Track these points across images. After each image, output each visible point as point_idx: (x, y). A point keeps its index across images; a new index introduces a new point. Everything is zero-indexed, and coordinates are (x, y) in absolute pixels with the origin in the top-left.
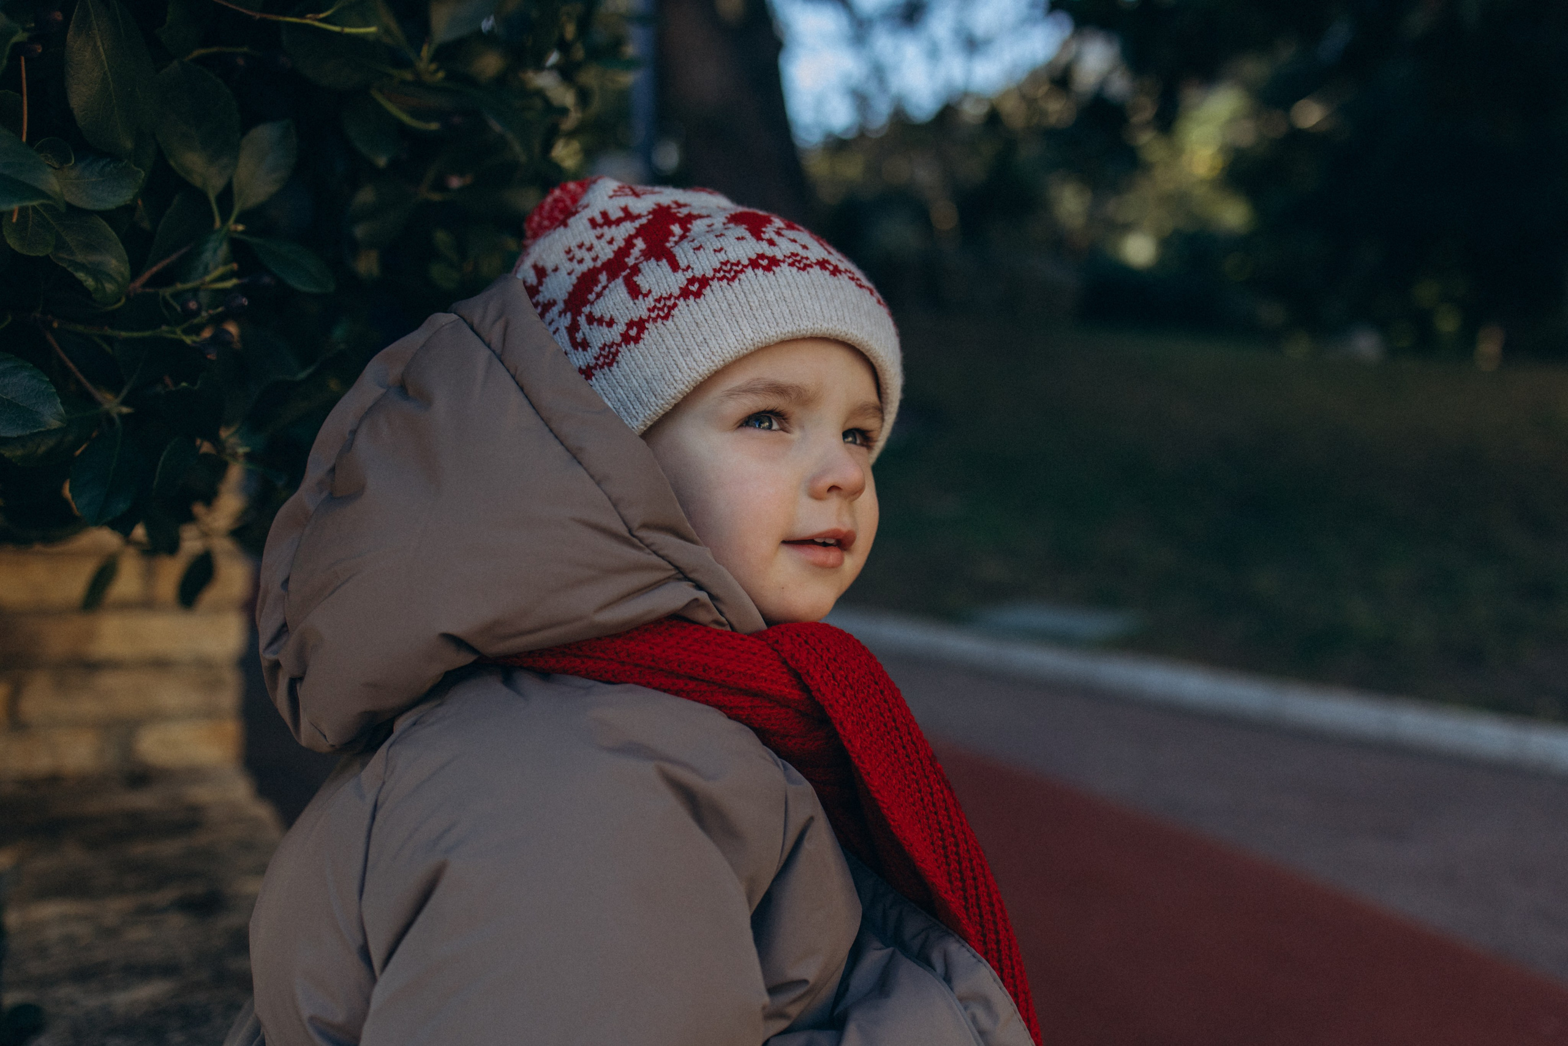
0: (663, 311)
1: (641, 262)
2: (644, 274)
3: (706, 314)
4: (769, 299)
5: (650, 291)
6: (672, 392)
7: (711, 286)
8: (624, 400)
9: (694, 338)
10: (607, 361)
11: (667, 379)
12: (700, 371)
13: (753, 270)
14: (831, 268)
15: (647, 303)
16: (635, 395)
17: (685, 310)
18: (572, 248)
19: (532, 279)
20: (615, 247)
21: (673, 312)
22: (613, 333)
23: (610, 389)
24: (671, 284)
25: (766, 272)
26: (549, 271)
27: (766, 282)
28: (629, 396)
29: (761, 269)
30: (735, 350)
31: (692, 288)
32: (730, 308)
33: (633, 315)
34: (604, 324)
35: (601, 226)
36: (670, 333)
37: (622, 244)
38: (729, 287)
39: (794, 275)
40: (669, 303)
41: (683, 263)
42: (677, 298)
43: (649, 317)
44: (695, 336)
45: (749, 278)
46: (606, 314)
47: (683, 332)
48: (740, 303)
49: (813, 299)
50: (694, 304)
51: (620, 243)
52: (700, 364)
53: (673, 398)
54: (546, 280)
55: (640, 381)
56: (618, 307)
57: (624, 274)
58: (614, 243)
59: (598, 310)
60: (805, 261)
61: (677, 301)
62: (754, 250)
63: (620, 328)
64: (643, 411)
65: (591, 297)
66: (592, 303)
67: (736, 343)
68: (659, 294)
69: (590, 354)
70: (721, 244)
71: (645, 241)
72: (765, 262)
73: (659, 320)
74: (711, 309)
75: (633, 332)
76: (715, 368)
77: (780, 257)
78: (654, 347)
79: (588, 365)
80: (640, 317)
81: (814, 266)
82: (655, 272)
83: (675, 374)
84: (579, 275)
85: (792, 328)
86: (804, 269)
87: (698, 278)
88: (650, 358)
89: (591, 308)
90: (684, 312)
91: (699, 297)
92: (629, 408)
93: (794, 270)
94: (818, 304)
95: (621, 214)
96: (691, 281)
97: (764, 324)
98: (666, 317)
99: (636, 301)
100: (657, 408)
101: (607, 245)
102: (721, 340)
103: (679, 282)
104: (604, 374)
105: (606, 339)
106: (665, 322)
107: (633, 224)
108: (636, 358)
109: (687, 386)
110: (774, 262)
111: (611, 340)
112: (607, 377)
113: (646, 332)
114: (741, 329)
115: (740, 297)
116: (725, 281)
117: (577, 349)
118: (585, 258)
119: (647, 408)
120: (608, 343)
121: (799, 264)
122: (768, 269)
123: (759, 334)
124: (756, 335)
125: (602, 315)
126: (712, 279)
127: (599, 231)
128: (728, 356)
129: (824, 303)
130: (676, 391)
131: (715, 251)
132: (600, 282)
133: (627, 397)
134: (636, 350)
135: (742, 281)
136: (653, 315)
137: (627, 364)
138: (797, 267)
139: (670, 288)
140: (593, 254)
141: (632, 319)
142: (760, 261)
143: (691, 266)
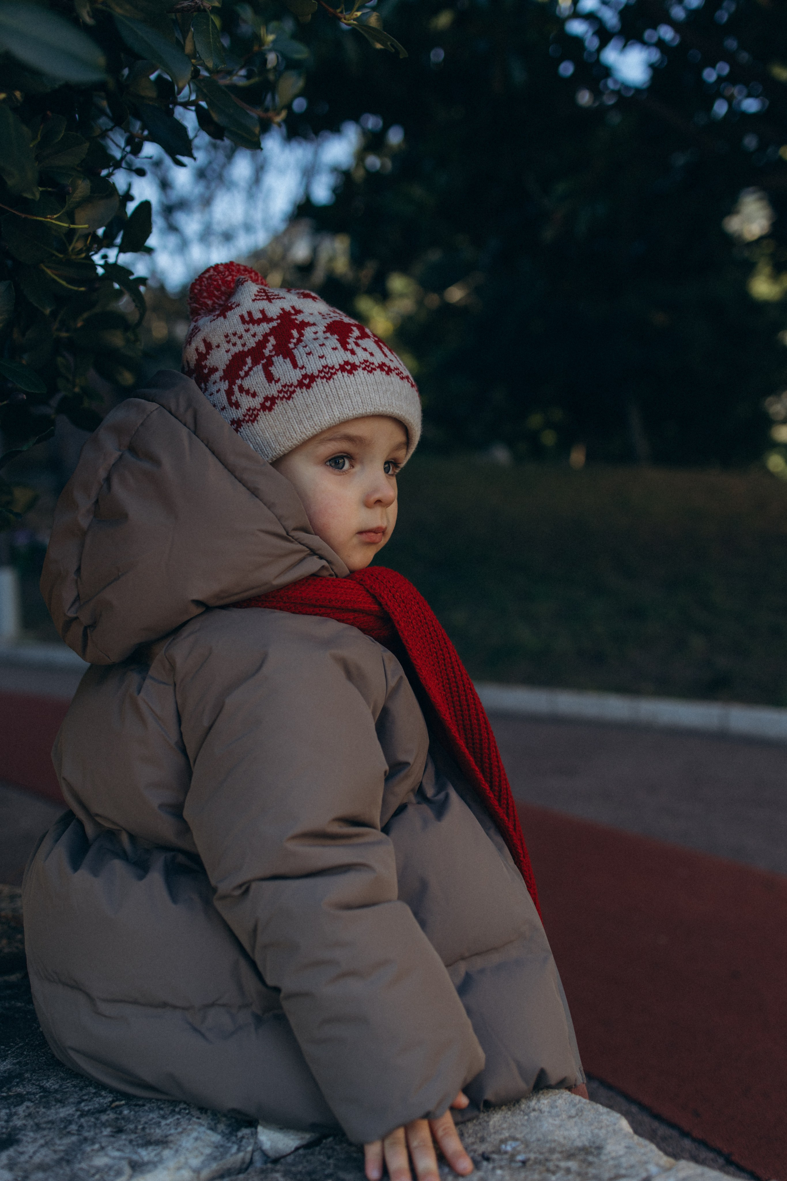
0: (287, 394)
1: (273, 356)
2: (276, 366)
3: (312, 400)
4: (350, 392)
5: (279, 380)
6: (290, 444)
7: (316, 381)
8: (260, 445)
9: (305, 414)
10: (251, 418)
11: (287, 436)
12: (308, 434)
13: (342, 373)
14: (386, 369)
15: (277, 386)
16: (267, 442)
17: (300, 395)
18: (229, 335)
19: (202, 349)
20: (257, 339)
21: (293, 396)
22: (255, 402)
23: (252, 436)
24: (292, 377)
25: (349, 375)
26: (214, 347)
27: (349, 381)
28: (263, 442)
29: (346, 372)
30: (329, 423)
31: (305, 381)
32: (327, 397)
33: (268, 393)
34: (250, 395)
35: (248, 324)
36: (291, 409)
37: (261, 338)
38: (327, 384)
39: (365, 376)
40: (290, 389)
41: (300, 364)
42: (296, 387)
43: (278, 396)
44: (305, 413)
45: (339, 378)
46: (251, 388)
47: (298, 409)
48: (333, 394)
49: (375, 392)
50: (306, 392)
51: (259, 337)
52: (308, 430)
53: (290, 448)
54: (212, 352)
55: (270, 434)
56: (259, 386)
57: (263, 362)
58: (256, 337)
59: (247, 383)
60: (371, 366)
61: (296, 389)
62: (342, 358)
63: (259, 400)
64: (272, 453)
65: (242, 373)
66: (242, 378)
67: (329, 420)
68: (285, 383)
69: (240, 412)
70: (323, 353)
71: (275, 338)
72: (348, 368)
73: (284, 399)
74: (316, 397)
75: (268, 404)
76: (316, 433)
77: (357, 363)
78: (280, 415)
79: (239, 418)
80: (273, 395)
81: (377, 369)
82: (282, 366)
83: (292, 434)
84: (233, 354)
85: (362, 411)
86: (370, 372)
87: (309, 375)
88: (278, 422)
89: (242, 382)
90: (299, 396)
91: (309, 388)
92: (263, 450)
93: (366, 372)
94: (378, 396)
95: (260, 316)
96: (305, 376)
97: (346, 409)
98: (289, 398)
99: (270, 384)
100: (280, 452)
101: (251, 337)
102: (321, 417)
103: (297, 376)
104: (248, 426)
105: (251, 405)
106: (288, 401)
107: (268, 325)
108: (269, 420)
109: (299, 442)
110: (354, 367)
111: (254, 406)
112: (250, 429)
113: (276, 405)
114: (332, 411)
115: (333, 391)
116: (325, 379)
117: (232, 407)
118: (237, 343)
119: (274, 451)
120: (252, 408)
121: (368, 368)
122: (350, 372)
123: (343, 414)
124: (341, 415)
125: (248, 389)
126: (317, 377)
127: (246, 326)
128: (324, 427)
129: (381, 395)
130: (292, 444)
131: (319, 357)
132: (247, 364)
133: (262, 443)
134: (269, 416)
135: (334, 380)
136: (281, 395)
137: (263, 423)
138: (367, 370)
139: (291, 379)
140: (242, 341)
141: (267, 395)
142: (346, 367)
143: (305, 366)
